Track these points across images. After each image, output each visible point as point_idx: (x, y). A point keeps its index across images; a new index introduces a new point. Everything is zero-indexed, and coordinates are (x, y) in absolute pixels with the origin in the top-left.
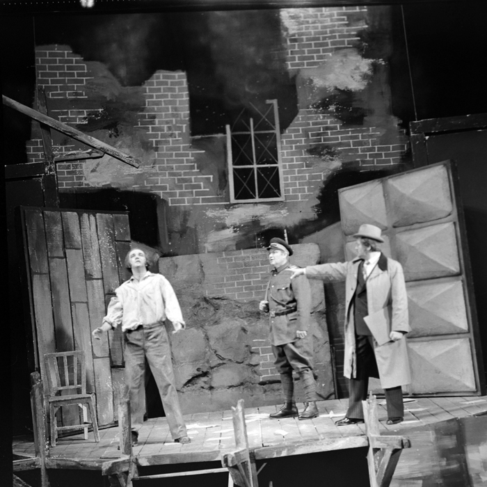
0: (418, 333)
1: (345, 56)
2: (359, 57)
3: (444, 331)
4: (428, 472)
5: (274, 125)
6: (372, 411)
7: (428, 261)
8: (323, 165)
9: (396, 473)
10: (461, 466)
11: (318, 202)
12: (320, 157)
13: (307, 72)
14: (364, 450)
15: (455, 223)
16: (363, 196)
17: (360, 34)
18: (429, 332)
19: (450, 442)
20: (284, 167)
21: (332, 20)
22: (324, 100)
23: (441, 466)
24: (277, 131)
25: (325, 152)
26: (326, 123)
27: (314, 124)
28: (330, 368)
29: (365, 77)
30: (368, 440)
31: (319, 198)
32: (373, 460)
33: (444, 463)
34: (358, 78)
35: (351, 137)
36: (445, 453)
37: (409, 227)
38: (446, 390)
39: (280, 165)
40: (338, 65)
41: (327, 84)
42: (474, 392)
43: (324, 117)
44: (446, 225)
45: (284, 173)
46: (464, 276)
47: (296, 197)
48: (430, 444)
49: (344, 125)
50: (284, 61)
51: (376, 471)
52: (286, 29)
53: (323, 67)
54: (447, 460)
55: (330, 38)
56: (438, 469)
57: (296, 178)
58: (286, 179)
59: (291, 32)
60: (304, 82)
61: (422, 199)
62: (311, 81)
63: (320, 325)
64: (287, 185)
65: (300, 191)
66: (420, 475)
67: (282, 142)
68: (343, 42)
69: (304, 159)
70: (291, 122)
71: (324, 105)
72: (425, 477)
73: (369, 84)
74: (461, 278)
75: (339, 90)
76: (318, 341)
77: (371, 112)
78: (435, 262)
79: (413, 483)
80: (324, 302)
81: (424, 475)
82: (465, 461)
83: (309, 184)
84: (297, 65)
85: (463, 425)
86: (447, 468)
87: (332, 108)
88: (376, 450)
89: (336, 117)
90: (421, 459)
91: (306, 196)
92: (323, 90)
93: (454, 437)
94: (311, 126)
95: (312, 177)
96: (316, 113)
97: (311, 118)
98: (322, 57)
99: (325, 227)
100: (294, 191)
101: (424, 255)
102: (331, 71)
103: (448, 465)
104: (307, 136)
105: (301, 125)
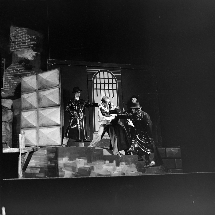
0: (43, 125)
1: (28, 50)
2: (33, 51)
5: (4, 66)
6: (23, 138)
8: (18, 80)
9: (29, 165)
10: (55, 165)
12: (17, 78)
13: (16, 52)
14: (18, 154)
15: (60, 88)
16: (29, 79)
17: (33, 44)
18: (47, 125)
19: (52, 155)
21: (25, 39)
22: (20, 61)
23: (48, 164)
24: (4, 68)
25: (19, 76)
26: (20, 68)
27: (16, 68)
29: (33, 56)
30: (20, 150)
31: (15, 90)
32: (21, 158)
33: (49, 163)
35: (28, 73)
36: (50, 159)
37: (44, 90)
39: (4, 78)
40: (26, 52)
41: (22, 57)
42: (60, 146)
43: (20, 66)
44: (57, 89)
45: (5, 81)
46: (61, 106)
47: (8, 89)
48: (45, 155)
49: (26, 69)
50: (9, 48)
51: (21, 163)
52: (11, 39)
53: (22, 52)
54: (51, 162)
55: (24, 44)
56: (47, 165)
57: (8, 83)
58: (5, 83)
59: (12, 40)
60: (15, 55)
61: (49, 80)
62: (17, 55)
63: (10, 126)
64: (5, 85)
65: (9, 87)
66: (39, 167)
67: (5, 72)
68: (28, 46)
69: (11, 77)
70: (9, 66)
71: (20, 63)
73: (34, 59)
75: (25, 59)
76: (9, 131)
77: (34, 67)
79: (36, 170)
80: (12, 119)
81: (41, 167)
82: (57, 163)
83: (12, 85)
84: (13, 50)
85: (58, 149)
86: (50, 165)
87: (22, 64)
88: (23, 154)
89: (23, 66)
90: (40, 160)
91: (11, 89)
92: (20, 58)
93: (54, 154)
94: (15, 68)
95: (13, 83)
96: (17, 64)
97: (16, 66)
98: (21, 49)
99: (16, 99)
100: (7, 87)
101: (48, 99)
102: (23, 53)
103: (51, 164)
104: (14, 71)
105: (12, 67)
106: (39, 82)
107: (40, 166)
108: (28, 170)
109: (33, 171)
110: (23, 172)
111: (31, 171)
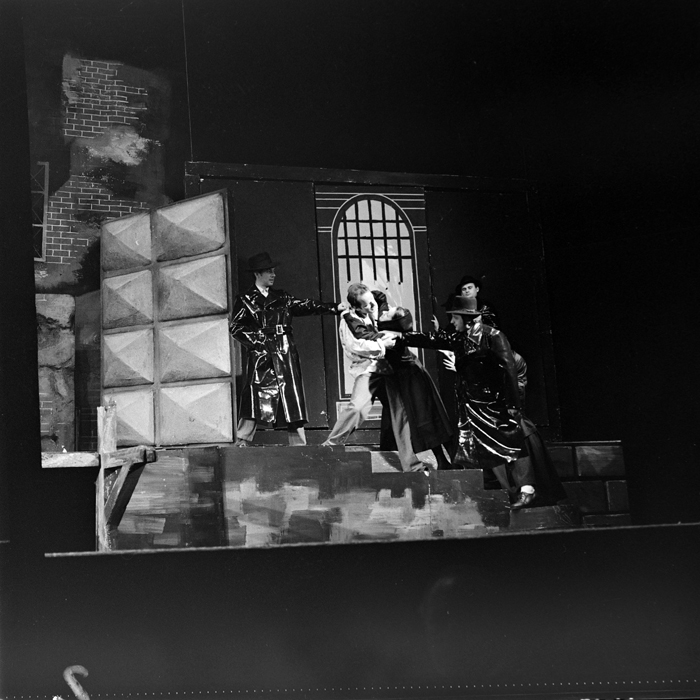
0: (173, 376)
1: (123, 132)
2: (137, 135)
3: (203, 375)
4: (173, 509)
5: (43, 186)
6: (109, 420)
7: (192, 296)
8: (90, 231)
9: (130, 507)
10: (216, 505)
11: (80, 267)
12: (87, 223)
13: (83, 141)
14: (93, 471)
15: (226, 256)
16: (127, 227)
17: (138, 114)
18: (186, 375)
19: (205, 475)
20: (49, 228)
21: (112, 98)
22: (96, 170)
23: (191, 504)
24: (46, 193)
25: (93, 219)
26: (97, 191)
27: (84, 191)
28: (73, 428)
29: (140, 154)
30: (99, 458)
31: (82, 263)
32: (103, 485)
33: (196, 500)
34: (133, 153)
35: (122, 209)
36: (197, 488)
37: (175, 261)
38: (199, 440)
39: (44, 226)
40: (115, 138)
41: (102, 155)
42: (230, 443)
43: (95, 186)
44: (218, 258)
45: (48, 234)
47: (58, 260)
48: (181, 475)
49: (115, 196)
50: (61, 127)
51: (105, 500)
52: (67, 99)
53: (104, 140)
54: (200, 497)
55: (109, 113)
56: (187, 506)
57: (59, 241)
58: (49, 240)
59: (71, 102)
60: (78, 149)
61: (192, 229)
62: (87, 150)
63: (66, 382)
64: (49, 247)
65: (62, 254)
66: (164, 512)
67: (49, 204)
68: (122, 119)
69: (68, 223)
70: (61, 186)
71: (96, 175)
72: (169, 515)
73: (143, 161)
74: (227, 315)
75: (114, 162)
76: (63, 399)
77: (143, 188)
78: (201, 298)
79: (154, 522)
80: (73, 358)
81: (170, 511)
82: (222, 501)
83: (73, 248)
84: (74, 133)
85: (224, 456)
86: (199, 506)
87: (104, 178)
88: (109, 471)
89: (107, 187)
90: (167, 491)
91: (69, 260)
92: (98, 160)
93: (212, 470)
94: (82, 193)
95: (75, 242)
96: (88, 180)
97: (81, 185)
98: (99, 130)
99: (85, 292)
100: (56, 253)
101: (189, 290)
102: (107, 143)
103: (200, 502)
104: (76, 201)
105: (72, 190)
106: (159, 236)
107: (167, 509)
108: (127, 525)
109: (143, 528)
110: (111, 529)
111: (136, 527)
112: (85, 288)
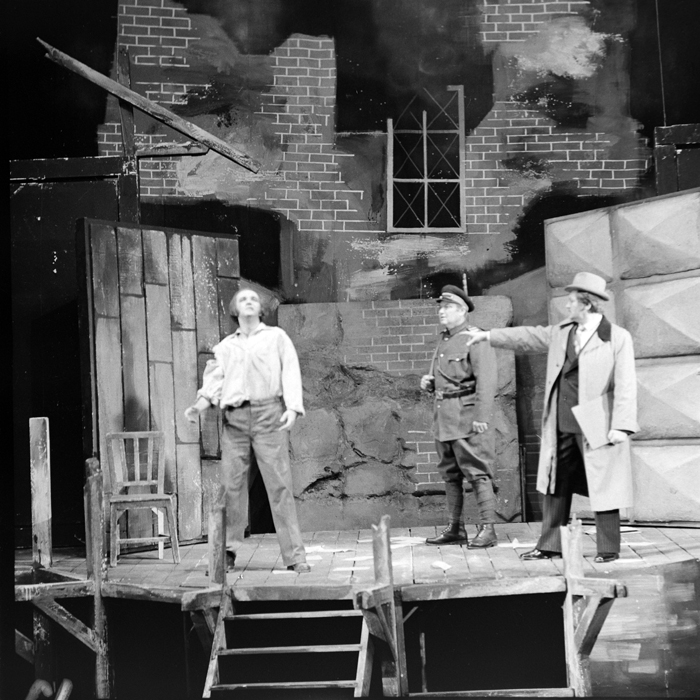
0: (648, 433)
1: (567, 26)
2: (587, 29)
4: (649, 633)
5: (457, 121)
6: (575, 542)
7: (669, 330)
8: (525, 183)
9: (604, 632)
11: (514, 237)
12: (521, 172)
13: (509, 48)
14: (560, 597)
16: (580, 231)
18: (663, 433)
19: (684, 593)
20: (468, 183)
22: (531, 89)
23: (669, 626)
24: (461, 131)
25: (529, 164)
26: (533, 123)
27: (515, 124)
28: (517, 477)
29: (593, 58)
30: (566, 583)
31: (516, 231)
32: (571, 611)
33: (674, 622)
34: (583, 59)
35: (569, 146)
36: (676, 608)
37: (644, 280)
38: (684, 518)
39: (462, 181)
40: (556, 39)
41: (538, 66)
43: (530, 114)
45: (468, 192)
47: (483, 228)
48: (655, 594)
49: (558, 127)
50: (476, 30)
51: (575, 628)
53: (538, 42)
54: (679, 618)
56: (664, 630)
57: (484, 201)
58: (470, 201)
60: (504, 62)
61: (665, 241)
62: (516, 60)
63: (506, 414)
64: (470, 210)
65: (488, 219)
66: (638, 637)
67: (467, 148)
68: (564, 7)
69: (496, 174)
70: (481, 119)
71: (531, 96)
72: (644, 640)
73: (598, 70)
75: (556, 76)
76: (503, 437)
77: (599, 110)
79: (627, 648)
80: (514, 382)
81: (644, 637)
83: (502, 209)
84: (496, 36)
86: (679, 629)
87: (543, 102)
88: (576, 598)
89: (548, 115)
90: (640, 614)
91: (498, 228)
92: (532, 74)
93: (692, 586)
94: (511, 127)
95: (507, 201)
96: (519, 107)
97: (511, 115)
98: (532, 27)
99: (522, 273)
100: (480, 219)
101: (664, 323)
102: (544, 48)
103: (679, 624)
104: (504, 140)
105: (496, 124)
107: (641, 633)
108: (599, 653)
109: (615, 655)
110: (582, 659)
111: (609, 655)
112: (522, 265)
